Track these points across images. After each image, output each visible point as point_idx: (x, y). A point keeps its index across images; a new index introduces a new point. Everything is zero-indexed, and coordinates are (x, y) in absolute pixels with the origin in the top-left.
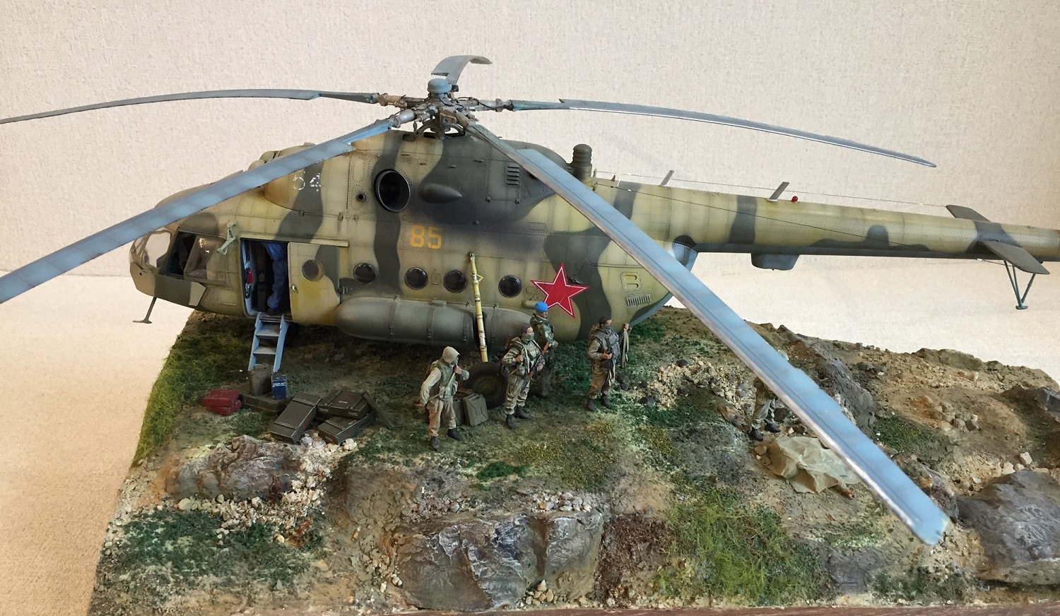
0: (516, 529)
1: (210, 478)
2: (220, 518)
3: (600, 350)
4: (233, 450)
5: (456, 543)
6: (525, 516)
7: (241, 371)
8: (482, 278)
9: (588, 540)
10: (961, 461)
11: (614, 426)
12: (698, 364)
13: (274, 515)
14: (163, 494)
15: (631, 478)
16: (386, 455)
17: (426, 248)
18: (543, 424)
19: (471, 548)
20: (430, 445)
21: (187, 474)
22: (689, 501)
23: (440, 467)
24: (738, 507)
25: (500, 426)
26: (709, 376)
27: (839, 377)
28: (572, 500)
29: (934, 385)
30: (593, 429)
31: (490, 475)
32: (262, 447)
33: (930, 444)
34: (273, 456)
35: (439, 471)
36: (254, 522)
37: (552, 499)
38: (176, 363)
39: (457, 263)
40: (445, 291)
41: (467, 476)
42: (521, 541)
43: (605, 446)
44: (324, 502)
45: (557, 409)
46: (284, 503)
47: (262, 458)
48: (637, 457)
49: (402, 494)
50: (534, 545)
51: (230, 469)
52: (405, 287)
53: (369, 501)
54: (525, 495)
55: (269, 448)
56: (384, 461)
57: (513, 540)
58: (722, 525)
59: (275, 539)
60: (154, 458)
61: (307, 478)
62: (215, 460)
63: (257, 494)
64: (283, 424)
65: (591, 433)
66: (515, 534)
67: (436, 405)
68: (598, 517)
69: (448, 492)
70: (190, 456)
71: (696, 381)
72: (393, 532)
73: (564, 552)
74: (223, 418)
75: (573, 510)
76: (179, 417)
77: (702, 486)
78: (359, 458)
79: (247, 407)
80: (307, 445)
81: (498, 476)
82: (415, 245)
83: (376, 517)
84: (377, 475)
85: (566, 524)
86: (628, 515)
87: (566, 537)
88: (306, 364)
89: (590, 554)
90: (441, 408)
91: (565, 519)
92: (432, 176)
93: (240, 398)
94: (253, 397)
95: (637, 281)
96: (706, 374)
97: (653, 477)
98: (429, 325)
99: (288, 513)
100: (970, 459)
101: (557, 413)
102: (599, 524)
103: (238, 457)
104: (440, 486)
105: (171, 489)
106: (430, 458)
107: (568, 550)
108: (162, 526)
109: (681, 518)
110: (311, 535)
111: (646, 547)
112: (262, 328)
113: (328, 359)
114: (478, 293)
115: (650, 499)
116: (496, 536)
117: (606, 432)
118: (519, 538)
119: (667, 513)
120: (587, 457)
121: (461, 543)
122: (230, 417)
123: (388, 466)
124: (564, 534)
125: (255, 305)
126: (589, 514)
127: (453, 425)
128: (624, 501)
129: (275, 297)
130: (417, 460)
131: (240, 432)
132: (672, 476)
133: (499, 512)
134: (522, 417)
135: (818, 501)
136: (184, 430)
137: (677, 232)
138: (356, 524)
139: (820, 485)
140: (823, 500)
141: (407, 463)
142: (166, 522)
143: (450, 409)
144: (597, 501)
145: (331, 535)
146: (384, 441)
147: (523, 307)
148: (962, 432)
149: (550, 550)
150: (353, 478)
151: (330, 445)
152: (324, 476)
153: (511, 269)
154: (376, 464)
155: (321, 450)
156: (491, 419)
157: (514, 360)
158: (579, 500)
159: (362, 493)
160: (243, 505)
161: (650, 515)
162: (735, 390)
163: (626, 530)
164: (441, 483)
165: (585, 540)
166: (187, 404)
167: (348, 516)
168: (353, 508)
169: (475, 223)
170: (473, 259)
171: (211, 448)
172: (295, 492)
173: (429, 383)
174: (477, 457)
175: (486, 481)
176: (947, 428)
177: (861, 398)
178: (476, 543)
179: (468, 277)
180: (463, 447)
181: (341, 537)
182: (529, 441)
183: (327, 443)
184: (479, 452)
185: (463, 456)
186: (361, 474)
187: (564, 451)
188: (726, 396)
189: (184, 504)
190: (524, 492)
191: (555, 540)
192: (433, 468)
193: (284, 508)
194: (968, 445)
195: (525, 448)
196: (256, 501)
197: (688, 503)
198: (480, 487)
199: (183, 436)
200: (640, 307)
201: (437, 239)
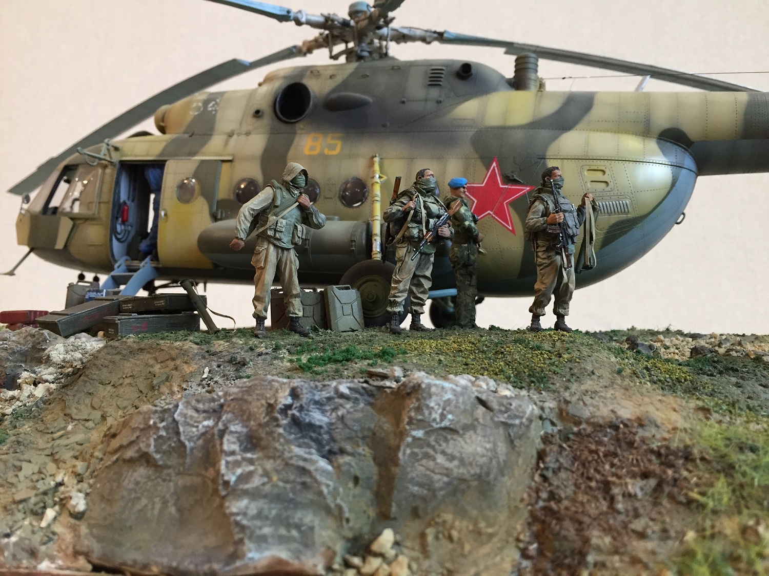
5: (208, 422)
6: (364, 385)
8: (385, 177)
9: (502, 448)
17: (321, 155)
19: (232, 428)
23: (250, 348)
35: (247, 352)
39: (356, 168)
40: (340, 207)
42: (346, 425)
44: (47, 396)
50: (373, 439)
53: (109, 387)
57: (326, 419)
65: (531, 337)
66: (335, 409)
67: (263, 251)
68: (530, 408)
73: (440, 459)
82: (308, 153)
85: (449, 396)
87: (446, 423)
89: (507, 481)
90: (274, 260)
92: (342, 86)
95: (607, 178)
102: (530, 422)
104: (237, 370)
106: (241, 343)
107: (452, 458)
111: (649, 489)
115: (650, 409)
116: (289, 401)
118: (342, 419)
120: (517, 351)
121: (218, 420)
124: (443, 417)
126: (506, 398)
127: (296, 309)
128: (590, 402)
129: (148, 239)
130: (218, 342)
138: (69, 418)
149: (408, 451)
152: (71, 367)
161: (652, 433)
164: (241, 365)
165: (495, 444)
169: (384, 126)
175: (320, 366)
178: (246, 418)
192: (238, 349)
195: (408, 342)
200: (615, 218)
201: (336, 145)
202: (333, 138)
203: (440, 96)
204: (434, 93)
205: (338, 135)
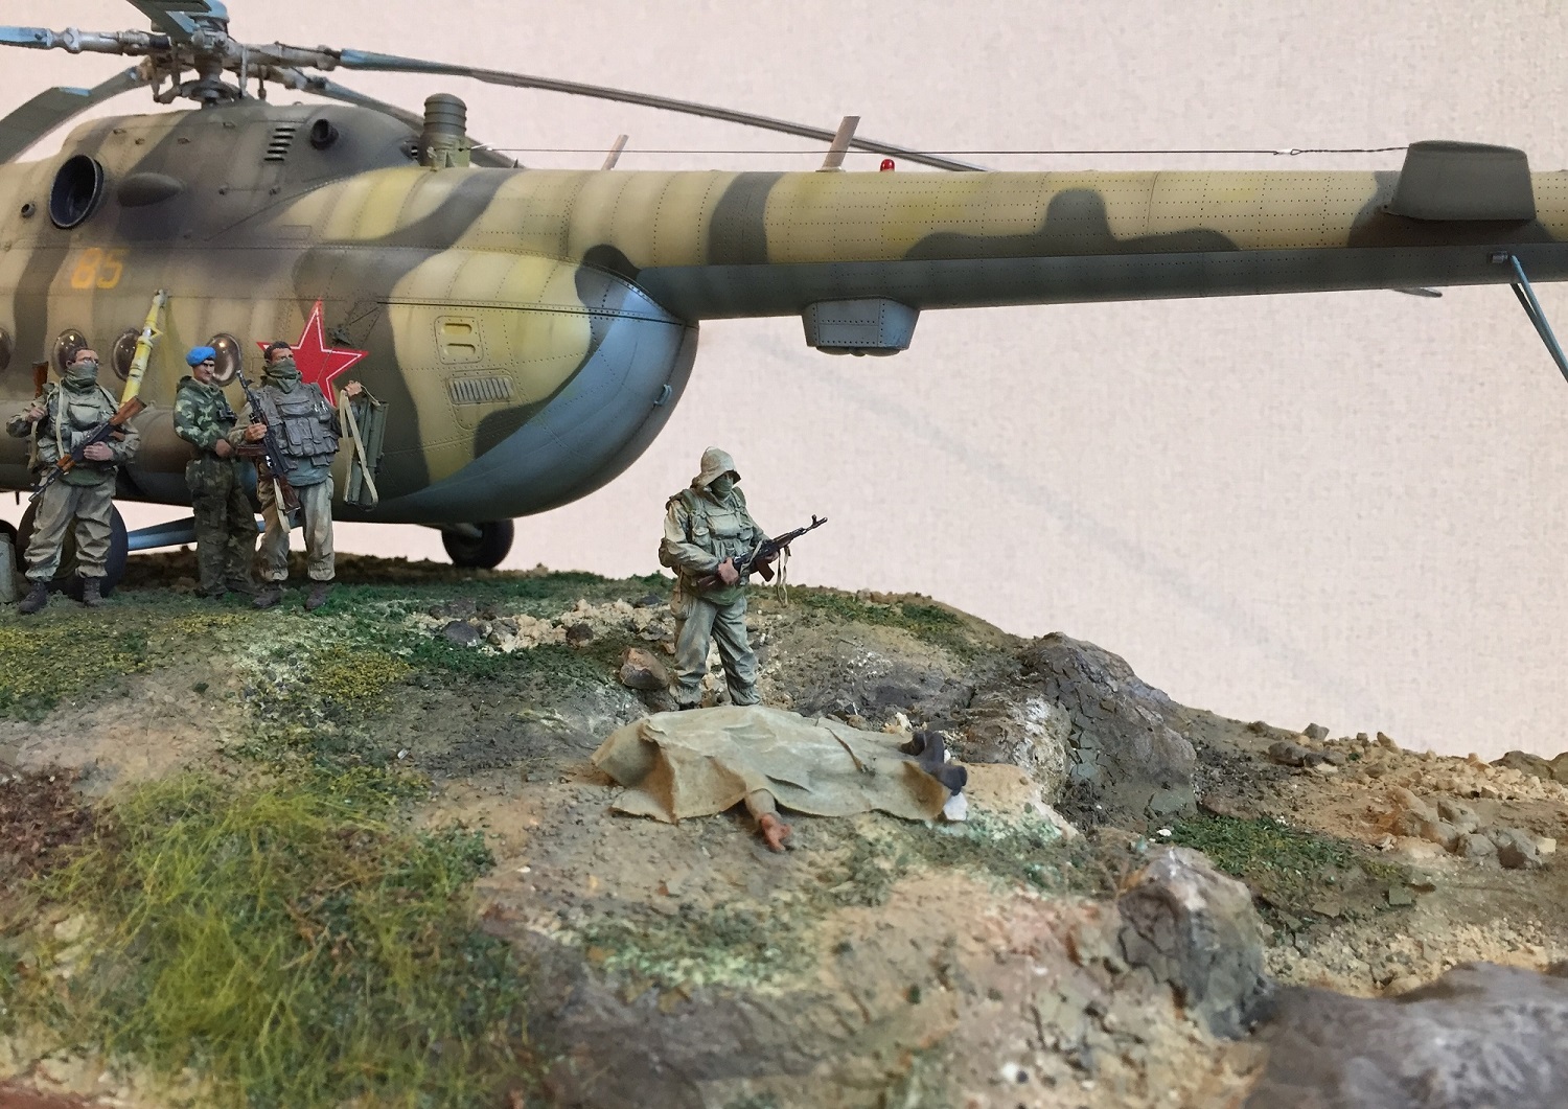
8: (158, 333)
11: (250, 623)
17: (93, 289)
33: (1329, 874)
48: (230, 679)
65: (175, 627)
82: (75, 284)
95: (472, 339)
100: (1470, 933)
114: (139, 362)
115: (134, 752)
132: (284, 733)
135: (664, 841)
137: (588, 233)
140: (680, 841)
148: (1471, 869)
153: (226, 319)
169: (187, 236)
170: (157, 300)
176: (1422, 853)
194: (1481, 900)
200: (487, 409)
201: (115, 270)
202: (115, 259)
203: (277, 181)
204: (272, 171)
205: (122, 252)
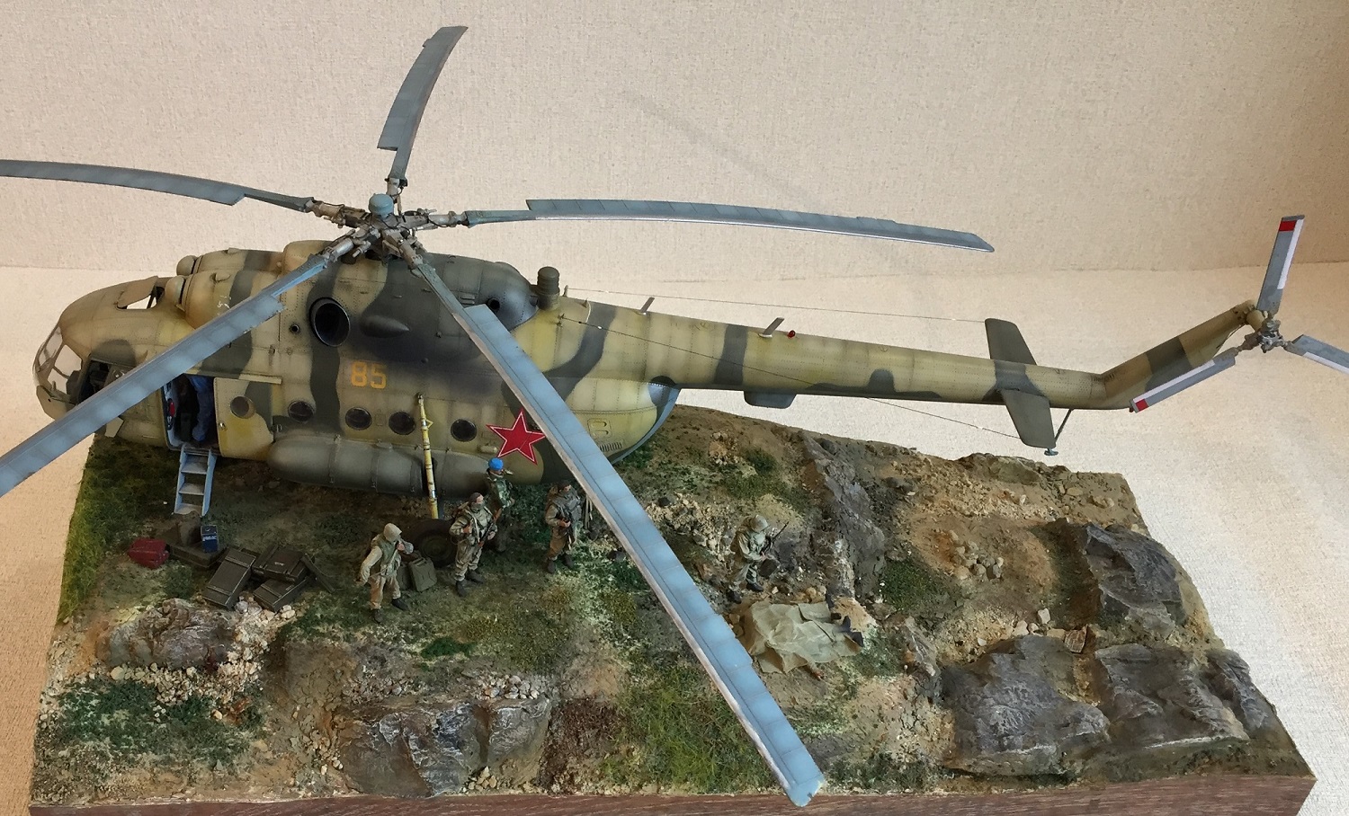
0: (458, 718)
1: (141, 645)
2: (155, 690)
3: (558, 516)
4: (165, 615)
5: (397, 731)
6: (468, 704)
7: (165, 503)
8: (432, 423)
9: (533, 728)
10: (970, 618)
11: (573, 594)
12: (682, 502)
13: (210, 688)
14: (95, 661)
15: (585, 658)
16: (326, 627)
17: (368, 387)
18: (496, 590)
19: (411, 737)
20: (372, 616)
21: (117, 641)
22: (645, 683)
23: (382, 643)
24: (697, 689)
25: (449, 592)
26: (693, 519)
27: (846, 517)
28: (518, 685)
29: (968, 513)
30: (550, 597)
31: (436, 654)
32: (194, 614)
33: (938, 597)
34: (207, 626)
35: (382, 647)
36: (190, 694)
37: (499, 684)
38: (92, 492)
39: (404, 405)
40: (391, 432)
41: (410, 652)
42: (464, 731)
43: (560, 619)
44: (262, 676)
45: (513, 570)
46: (220, 675)
47: (196, 627)
48: (595, 631)
49: (343, 672)
50: (477, 734)
51: (162, 638)
52: (345, 427)
53: (308, 679)
54: (470, 678)
55: (202, 616)
56: (323, 635)
57: (454, 730)
58: (676, 712)
59: (212, 715)
60: (80, 617)
61: (243, 650)
62: (146, 624)
63: (192, 665)
64: (216, 588)
65: (547, 603)
66: (457, 724)
67: (378, 581)
68: (546, 704)
69: (390, 672)
70: (119, 619)
71: (677, 526)
72: (334, 713)
73: (507, 741)
74: (151, 572)
75: (519, 697)
76: (103, 568)
77: (662, 664)
78: (297, 631)
79: (176, 559)
80: (242, 612)
81: (444, 654)
82: (355, 383)
83: (316, 696)
84: (317, 652)
85: (510, 714)
86: (578, 700)
87: (509, 727)
88: (237, 494)
89: (535, 741)
90: (384, 582)
91: (509, 709)
92: (376, 307)
93: (168, 548)
94: (182, 549)
95: (607, 428)
96: (690, 516)
97: (610, 654)
98: (373, 474)
99: (225, 687)
100: (981, 615)
101: (512, 575)
102: (546, 712)
103: (170, 623)
104: (382, 665)
105: (102, 655)
106: (372, 632)
107: (512, 739)
108: (96, 697)
109: (635, 703)
110: (250, 712)
111: (594, 734)
112: (187, 462)
113: (261, 488)
114: (427, 441)
115: (603, 681)
116: (437, 726)
117: (563, 602)
118: (462, 728)
119: (621, 696)
120: (540, 632)
121: (401, 731)
122: (158, 571)
123: (328, 641)
125: (178, 434)
126: (536, 702)
127: (398, 595)
128: (575, 686)
129: (201, 429)
130: (359, 635)
131: (172, 593)
132: (631, 653)
133: (442, 698)
134: (473, 580)
135: (784, 682)
136: (110, 584)
137: (655, 372)
138: (295, 702)
139: (788, 665)
140: (789, 680)
141: (347, 639)
142: (100, 693)
143: (394, 583)
144: (546, 685)
145: (270, 714)
146: (324, 608)
147: (479, 451)
148: (980, 583)
149: (493, 740)
150: (292, 654)
151: (266, 611)
152: (261, 648)
153: (465, 412)
154: (315, 639)
155: (257, 618)
156: (441, 583)
157: (462, 531)
158: (526, 685)
159: (301, 672)
160: (178, 674)
161: (601, 700)
162: (720, 537)
163: (574, 715)
164: (383, 661)
166: (109, 550)
167: (287, 694)
168: (293, 686)
169: (424, 362)
170: (421, 402)
171: (140, 610)
172: (231, 664)
173: (369, 562)
174: (423, 631)
175: (430, 660)
176: (963, 576)
177: (869, 541)
178: (417, 732)
179: (416, 420)
180: (408, 618)
181: (281, 716)
182: (479, 612)
183: (263, 608)
184: (425, 625)
185: (407, 629)
186: (300, 651)
187: (515, 626)
188: (708, 545)
189: (117, 674)
190: (469, 675)
191: (498, 729)
192: (375, 645)
193: (220, 680)
194: (983, 598)
195: (474, 620)
196: (191, 671)
197: (644, 685)
198: (424, 667)
199: (109, 592)
201: (381, 378)
